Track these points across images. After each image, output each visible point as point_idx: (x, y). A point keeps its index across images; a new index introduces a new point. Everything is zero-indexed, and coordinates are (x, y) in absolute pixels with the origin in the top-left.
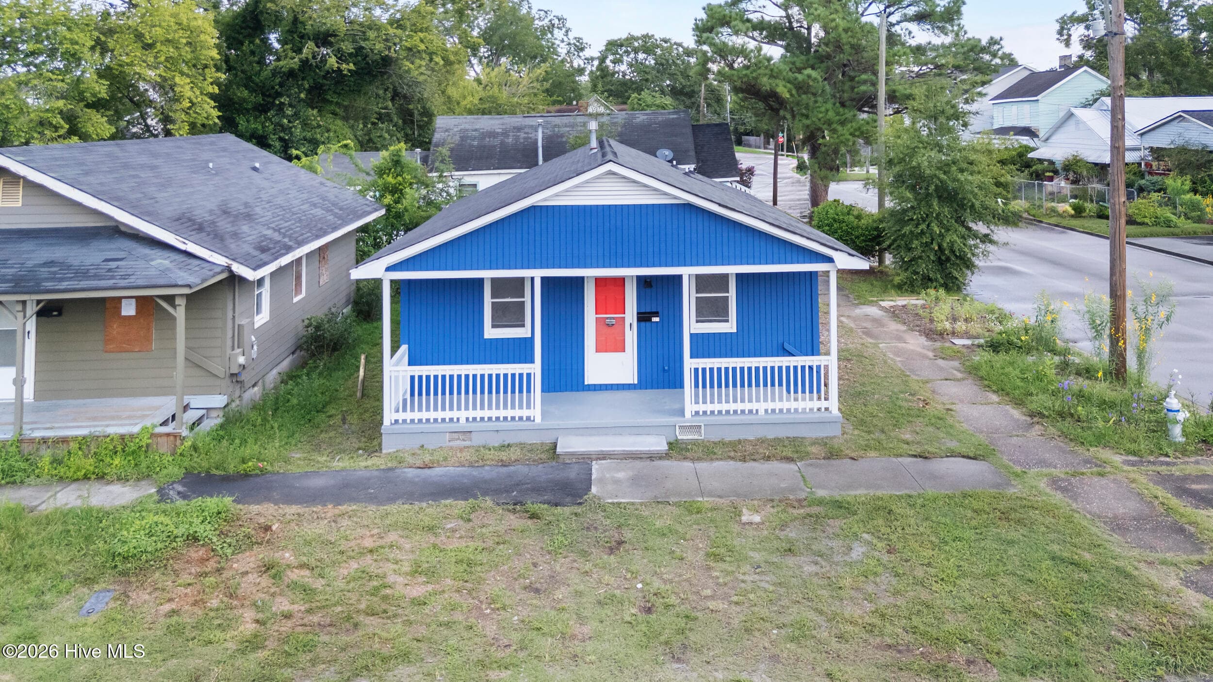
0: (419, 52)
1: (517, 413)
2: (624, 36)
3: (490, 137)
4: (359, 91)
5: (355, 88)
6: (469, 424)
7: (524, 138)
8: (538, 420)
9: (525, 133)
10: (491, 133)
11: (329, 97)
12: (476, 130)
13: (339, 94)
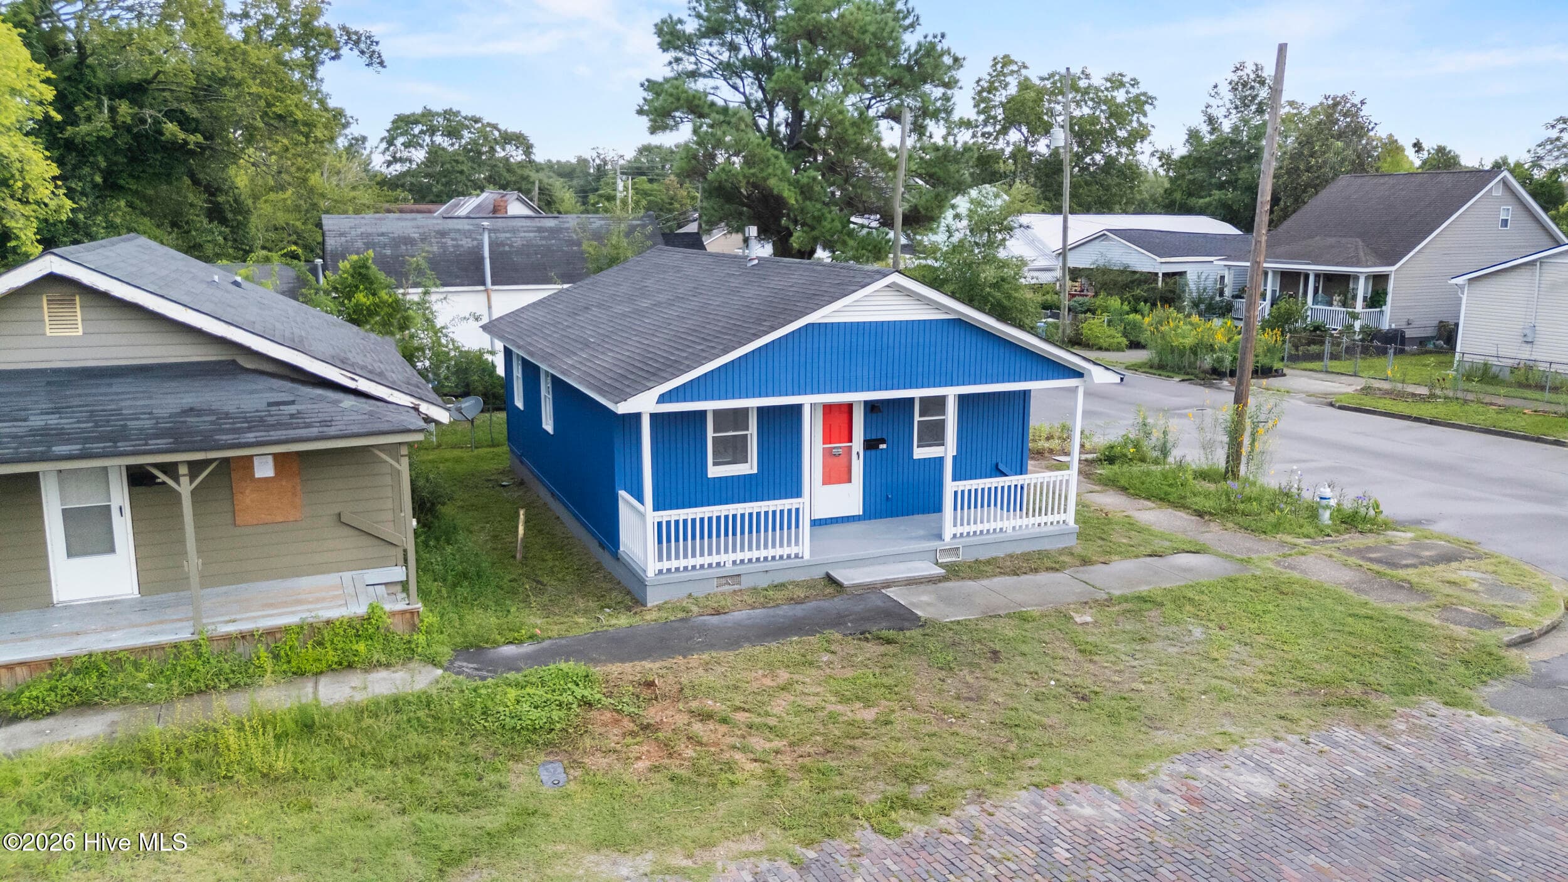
0: (296, 122)
1: (786, 551)
2: (419, 110)
3: (406, 244)
4: (169, 175)
5: (162, 170)
6: (736, 568)
7: (453, 246)
8: (807, 556)
9: (453, 239)
10: (405, 238)
11: (122, 182)
12: (383, 234)
13: (138, 178)
